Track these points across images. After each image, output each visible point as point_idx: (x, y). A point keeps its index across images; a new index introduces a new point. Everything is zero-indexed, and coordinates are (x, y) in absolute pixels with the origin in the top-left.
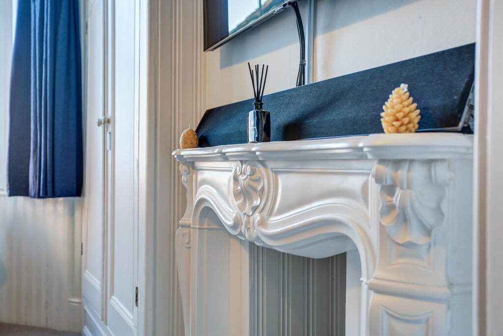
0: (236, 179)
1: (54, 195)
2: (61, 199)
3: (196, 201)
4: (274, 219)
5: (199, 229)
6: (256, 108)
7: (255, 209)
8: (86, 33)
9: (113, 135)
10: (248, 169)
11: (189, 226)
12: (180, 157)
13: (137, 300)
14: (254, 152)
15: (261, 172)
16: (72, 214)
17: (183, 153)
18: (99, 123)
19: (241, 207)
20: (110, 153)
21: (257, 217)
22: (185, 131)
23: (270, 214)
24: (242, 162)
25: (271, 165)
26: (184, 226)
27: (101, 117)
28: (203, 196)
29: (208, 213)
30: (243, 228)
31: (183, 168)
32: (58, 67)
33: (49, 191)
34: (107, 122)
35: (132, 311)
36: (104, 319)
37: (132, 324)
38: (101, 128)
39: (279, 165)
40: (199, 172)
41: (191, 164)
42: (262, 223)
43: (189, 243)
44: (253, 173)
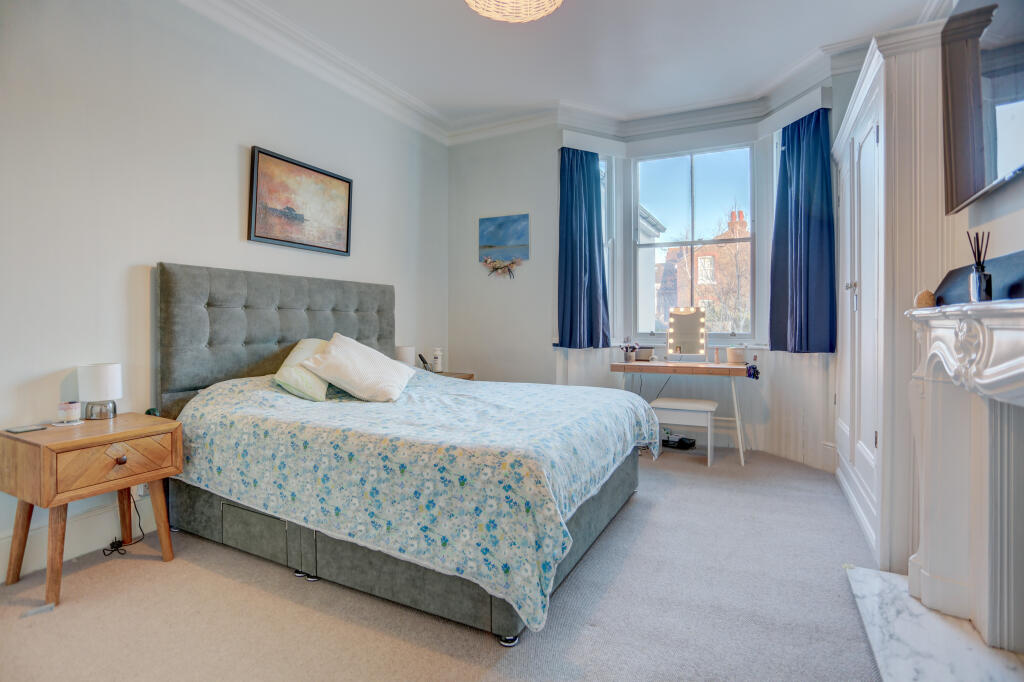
0: (956, 334)
1: (808, 350)
2: (816, 354)
3: (929, 355)
4: (988, 371)
5: (934, 381)
6: (977, 270)
7: (971, 362)
8: (839, 206)
9: (859, 297)
10: (965, 326)
11: (923, 379)
12: (913, 316)
13: (876, 443)
14: (966, 311)
15: (976, 329)
16: (826, 366)
17: (914, 313)
18: (847, 288)
19: (961, 360)
20: (857, 313)
21: (974, 369)
22: (920, 293)
23: (986, 367)
24: (961, 320)
25: (986, 322)
26: (917, 378)
27: (849, 282)
28: (936, 352)
29: (938, 366)
30: (963, 379)
31: (916, 326)
32: (811, 239)
33: (804, 346)
34: (854, 286)
35: (873, 452)
36: (852, 461)
37: (873, 464)
38: (849, 292)
39: (995, 322)
40: (933, 330)
41: (925, 323)
42: (979, 374)
43: (923, 393)
44: (969, 330)
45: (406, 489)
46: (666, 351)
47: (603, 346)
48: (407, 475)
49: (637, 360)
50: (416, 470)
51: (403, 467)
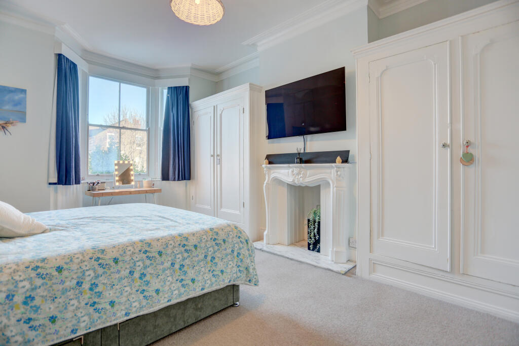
13: (244, 206)
14: (302, 166)
19: (295, 177)
20: (218, 165)
21: (301, 179)
23: (305, 178)
24: (296, 168)
27: (213, 154)
28: (275, 176)
30: (295, 182)
37: (239, 213)
44: (300, 170)
45: (200, 257)
46: (115, 184)
47: (76, 184)
48: (198, 249)
49: (99, 190)
50: (203, 245)
51: (195, 246)
